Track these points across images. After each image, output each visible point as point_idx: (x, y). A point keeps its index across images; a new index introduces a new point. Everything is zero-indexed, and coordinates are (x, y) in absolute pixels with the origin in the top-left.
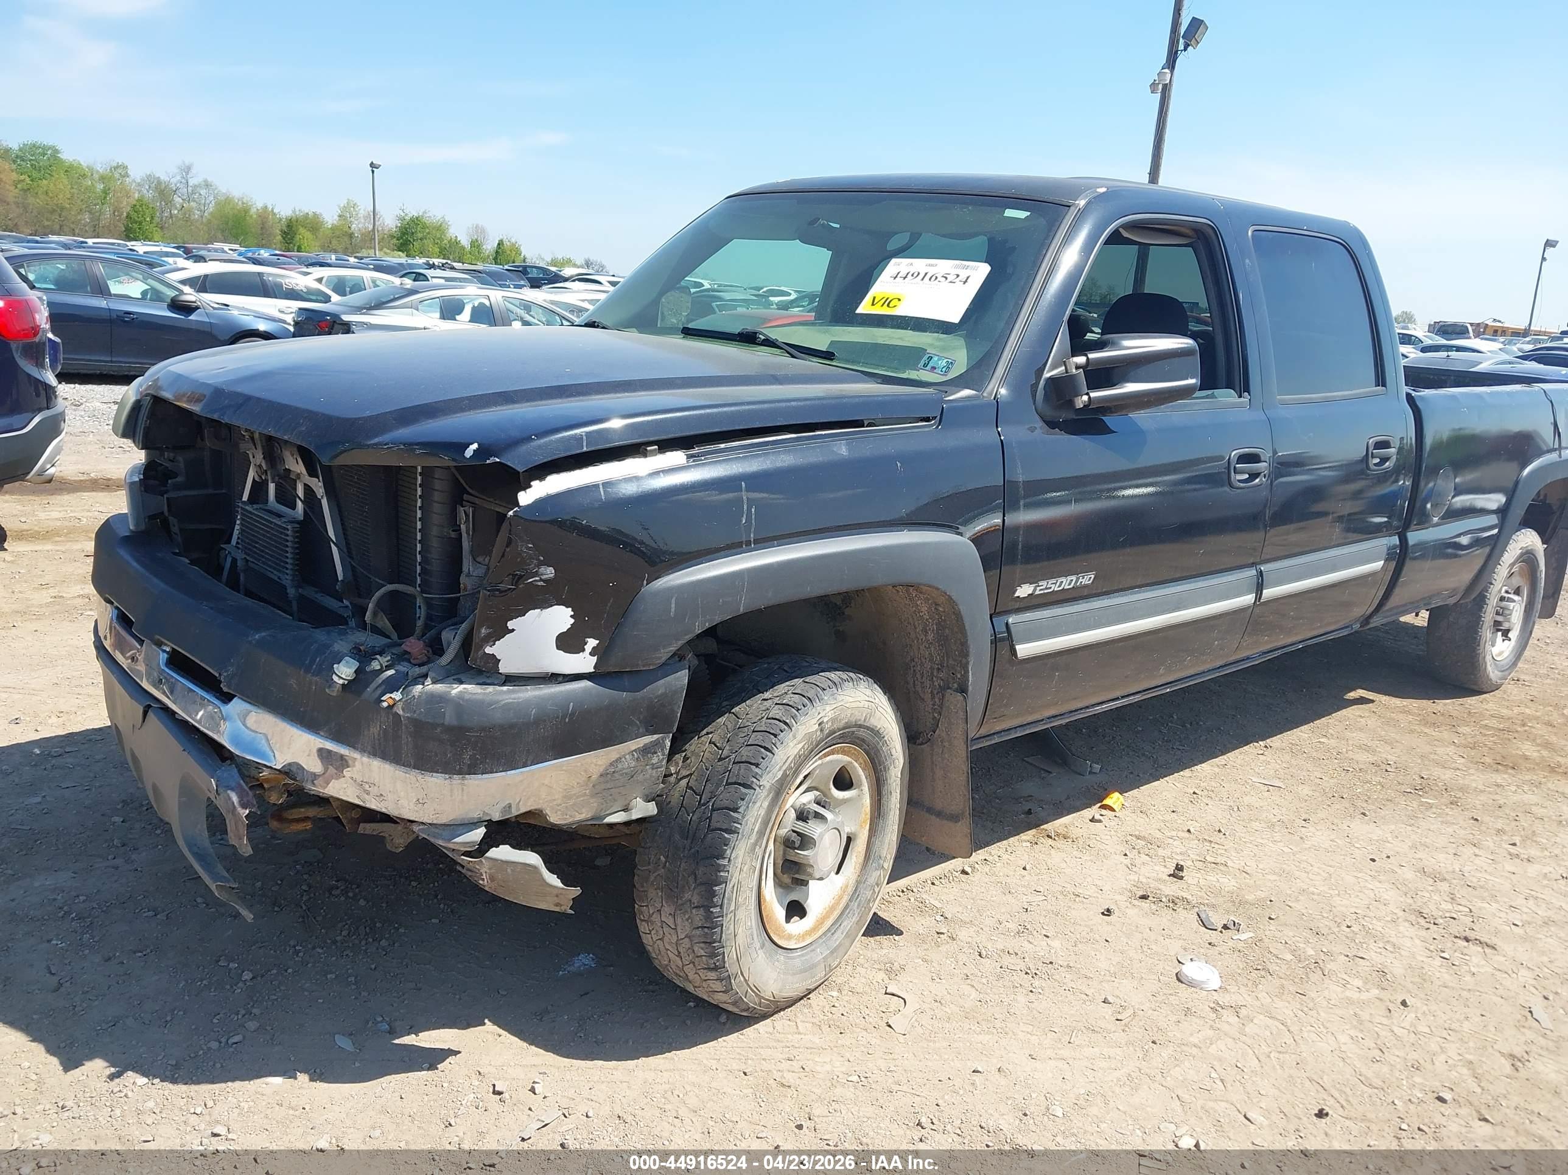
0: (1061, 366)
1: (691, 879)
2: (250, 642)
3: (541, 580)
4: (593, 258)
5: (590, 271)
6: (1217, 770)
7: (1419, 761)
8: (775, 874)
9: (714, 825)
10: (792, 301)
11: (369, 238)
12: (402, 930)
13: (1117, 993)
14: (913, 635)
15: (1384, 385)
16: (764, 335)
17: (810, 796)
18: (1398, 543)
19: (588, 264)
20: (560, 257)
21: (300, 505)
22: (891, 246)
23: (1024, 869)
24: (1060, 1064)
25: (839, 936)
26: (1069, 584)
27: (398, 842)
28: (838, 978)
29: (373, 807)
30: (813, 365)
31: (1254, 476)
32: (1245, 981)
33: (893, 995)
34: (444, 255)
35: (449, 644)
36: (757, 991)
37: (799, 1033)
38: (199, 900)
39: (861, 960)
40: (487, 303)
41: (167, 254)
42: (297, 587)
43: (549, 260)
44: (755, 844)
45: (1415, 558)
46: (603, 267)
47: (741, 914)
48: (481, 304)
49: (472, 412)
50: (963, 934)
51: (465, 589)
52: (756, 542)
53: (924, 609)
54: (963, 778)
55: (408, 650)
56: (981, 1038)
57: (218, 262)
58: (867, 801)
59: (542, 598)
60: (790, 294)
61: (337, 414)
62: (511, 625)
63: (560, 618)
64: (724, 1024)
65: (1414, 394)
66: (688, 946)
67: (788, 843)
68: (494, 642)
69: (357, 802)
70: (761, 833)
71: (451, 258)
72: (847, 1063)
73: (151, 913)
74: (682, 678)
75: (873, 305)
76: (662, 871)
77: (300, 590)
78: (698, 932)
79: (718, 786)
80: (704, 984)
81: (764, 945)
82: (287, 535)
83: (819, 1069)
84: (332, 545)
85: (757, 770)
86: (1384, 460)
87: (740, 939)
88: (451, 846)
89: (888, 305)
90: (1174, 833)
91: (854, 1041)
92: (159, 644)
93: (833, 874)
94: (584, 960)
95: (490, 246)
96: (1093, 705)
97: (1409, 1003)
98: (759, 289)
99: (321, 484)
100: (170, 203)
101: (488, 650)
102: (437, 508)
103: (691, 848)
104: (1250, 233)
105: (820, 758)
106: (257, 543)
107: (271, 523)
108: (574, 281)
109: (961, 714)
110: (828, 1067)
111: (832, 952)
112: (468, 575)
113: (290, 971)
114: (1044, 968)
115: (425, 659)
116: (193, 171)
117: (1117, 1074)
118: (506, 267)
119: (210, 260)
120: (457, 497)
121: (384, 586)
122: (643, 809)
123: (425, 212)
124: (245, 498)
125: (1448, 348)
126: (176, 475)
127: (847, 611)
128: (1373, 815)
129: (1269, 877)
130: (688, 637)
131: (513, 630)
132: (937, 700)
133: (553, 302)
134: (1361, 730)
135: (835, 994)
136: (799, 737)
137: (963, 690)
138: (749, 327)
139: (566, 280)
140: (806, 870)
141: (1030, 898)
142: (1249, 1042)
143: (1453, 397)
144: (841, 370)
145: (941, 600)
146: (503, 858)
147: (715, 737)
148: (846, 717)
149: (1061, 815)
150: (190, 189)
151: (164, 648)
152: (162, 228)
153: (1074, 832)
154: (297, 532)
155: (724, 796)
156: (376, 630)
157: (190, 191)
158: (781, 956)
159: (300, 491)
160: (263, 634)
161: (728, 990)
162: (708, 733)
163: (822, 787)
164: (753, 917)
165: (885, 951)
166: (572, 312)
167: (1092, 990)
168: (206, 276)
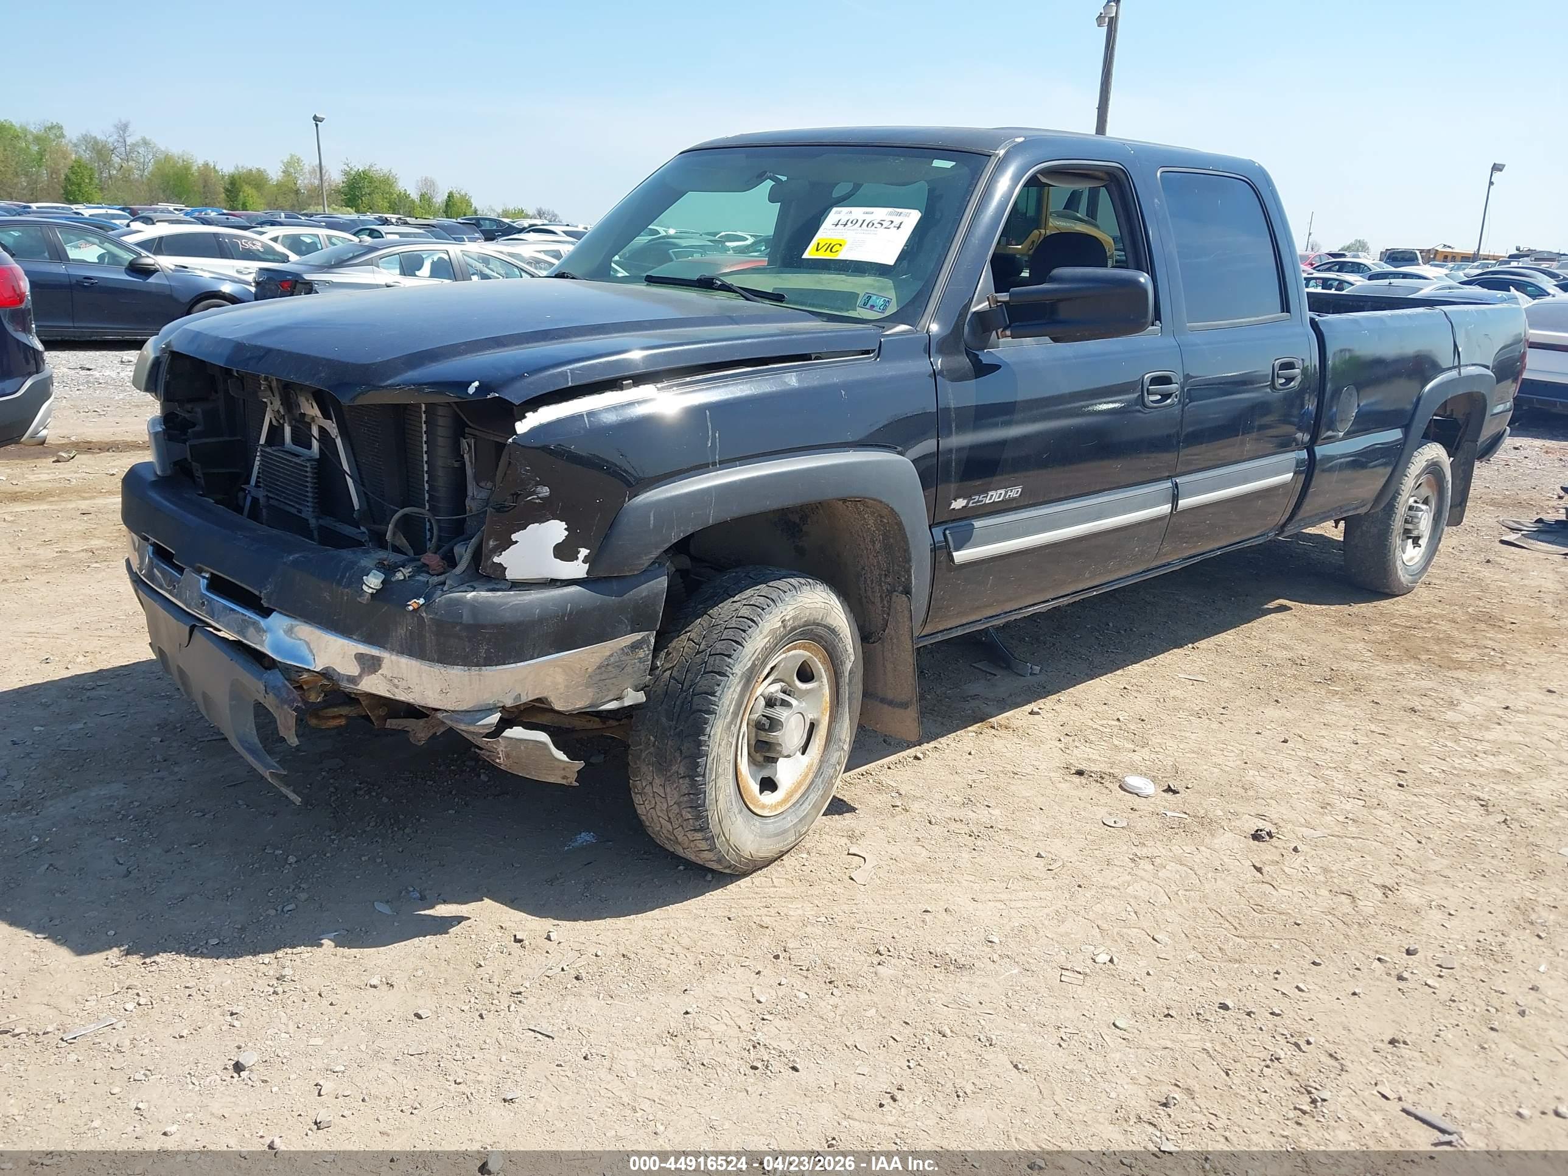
0: (984, 302)
1: (677, 754)
2: (285, 563)
3: (538, 498)
4: (545, 208)
5: (546, 222)
6: (1147, 668)
7: (1331, 656)
8: (749, 754)
9: (695, 707)
10: (748, 247)
11: (316, 194)
12: (423, 820)
13: (1048, 849)
14: (862, 547)
15: (1288, 311)
16: (720, 280)
17: (777, 687)
18: (1306, 457)
19: (540, 214)
20: (511, 208)
21: (315, 444)
22: (836, 194)
23: (970, 754)
24: (998, 904)
25: (807, 807)
26: (999, 497)
27: (420, 733)
28: (808, 843)
29: (402, 699)
30: (767, 306)
31: (1166, 396)
32: (1161, 837)
33: (855, 855)
34: (394, 210)
35: (461, 557)
36: (736, 849)
37: (775, 887)
38: (240, 802)
39: (827, 829)
40: (446, 257)
41: (114, 217)
42: (318, 518)
43: (500, 211)
44: (731, 723)
45: (1323, 471)
46: (555, 216)
47: (721, 782)
48: (440, 258)
49: (469, 356)
50: (916, 807)
51: (471, 511)
52: (721, 463)
53: (871, 522)
54: (911, 669)
55: (427, 562)
56: (930, 886)
57: (166, 224)
58: (826, 691)
59: (540, 514)
60: (747, 239)
61: (351, 361)
62: (514, 537)
63: (556, 530)
64: (710, 881)
65: (1317, 319)
66: (677, 811)
67: (759, 726)
68: (501, 552)
69: (388, 695)
70: (736, 714)
71: (401, 212)
72: (816, 908)
73: (200, 814)
74: (662, 583)
75: (817, 250)
76: (652, 749)
77: (320, 521)
78: (686, 798)
79: (697, 675)
80: (692, 845)
81: (742, 810)
82: (307, 472)
83: (791, 913)
84: (347, 477)
85: (730, 660)
86: (1289, 380)
87: (721, 804)
88: (471, 728)
89: (831, 251)
90: (1105, 722)
91: (821, 891)
92: (199, 571)
93: (799, 754)
94: (585, 838)
95: (440, 199)
96: (1026, 607)
97: (1299, 849)
98: (715, 234)
99: (334, 425)
100: (108, 163)
101: (496, 560)
102: (441, 441)
103: (676, 728)
104: (1158, 174)
105: (784, 652)
106: (278, 480)
107: (291, 461)
108: (529, 232)
109: (906, 613)
110: (800, 912)
111: (800, 821)
112: (473, 498)
113: (328, 855)
114: (986, 832)
115: (442, 570)
116: (131, 129)
117: (1046, 910)
118: (459, 220)
119: (158, 221)
120: (459, 430)
121: (398, 511)
122: (633, 697)
123: (371, 166)
124: (262, 441)
125: (1396, 275)
126: (194, 425)
127: (805, 528)
128: (1285, 702)
129: (1188, 755)
130: (667, 546)
131: (516, 542)
132: (885, 602)
133: (511, 255)
134: (1282, 631)
135: (805, 856)
136: (765, 632)
137: (907, 592)
138: (708, 274)
139: (521, 230)
140: (775, 749)
141: (974, 777)
142: (1161, 884)
143: (1355, 321)
144: (790, 310)
145: (885, 512)
146: (517, 737)
147: (693, 635)
148: (805, 616)
149: (1003, 710)
150: (128, 148)
151: (203, 574)
152: (101, 189)
153: (1015, 723)
154: (315, 468)
155: (703, 683)
156: (396, 549)
157: (128, 150)
158: (757, 821)
159: (315, 431)
160: (297, 555)
161: (712, 848)
162: (686, 632)
163: (787, 679)
164: (731, 784)
165: (847, 822)
166: (529, 263)
167: (1027, 848)
168: (161, 238)
